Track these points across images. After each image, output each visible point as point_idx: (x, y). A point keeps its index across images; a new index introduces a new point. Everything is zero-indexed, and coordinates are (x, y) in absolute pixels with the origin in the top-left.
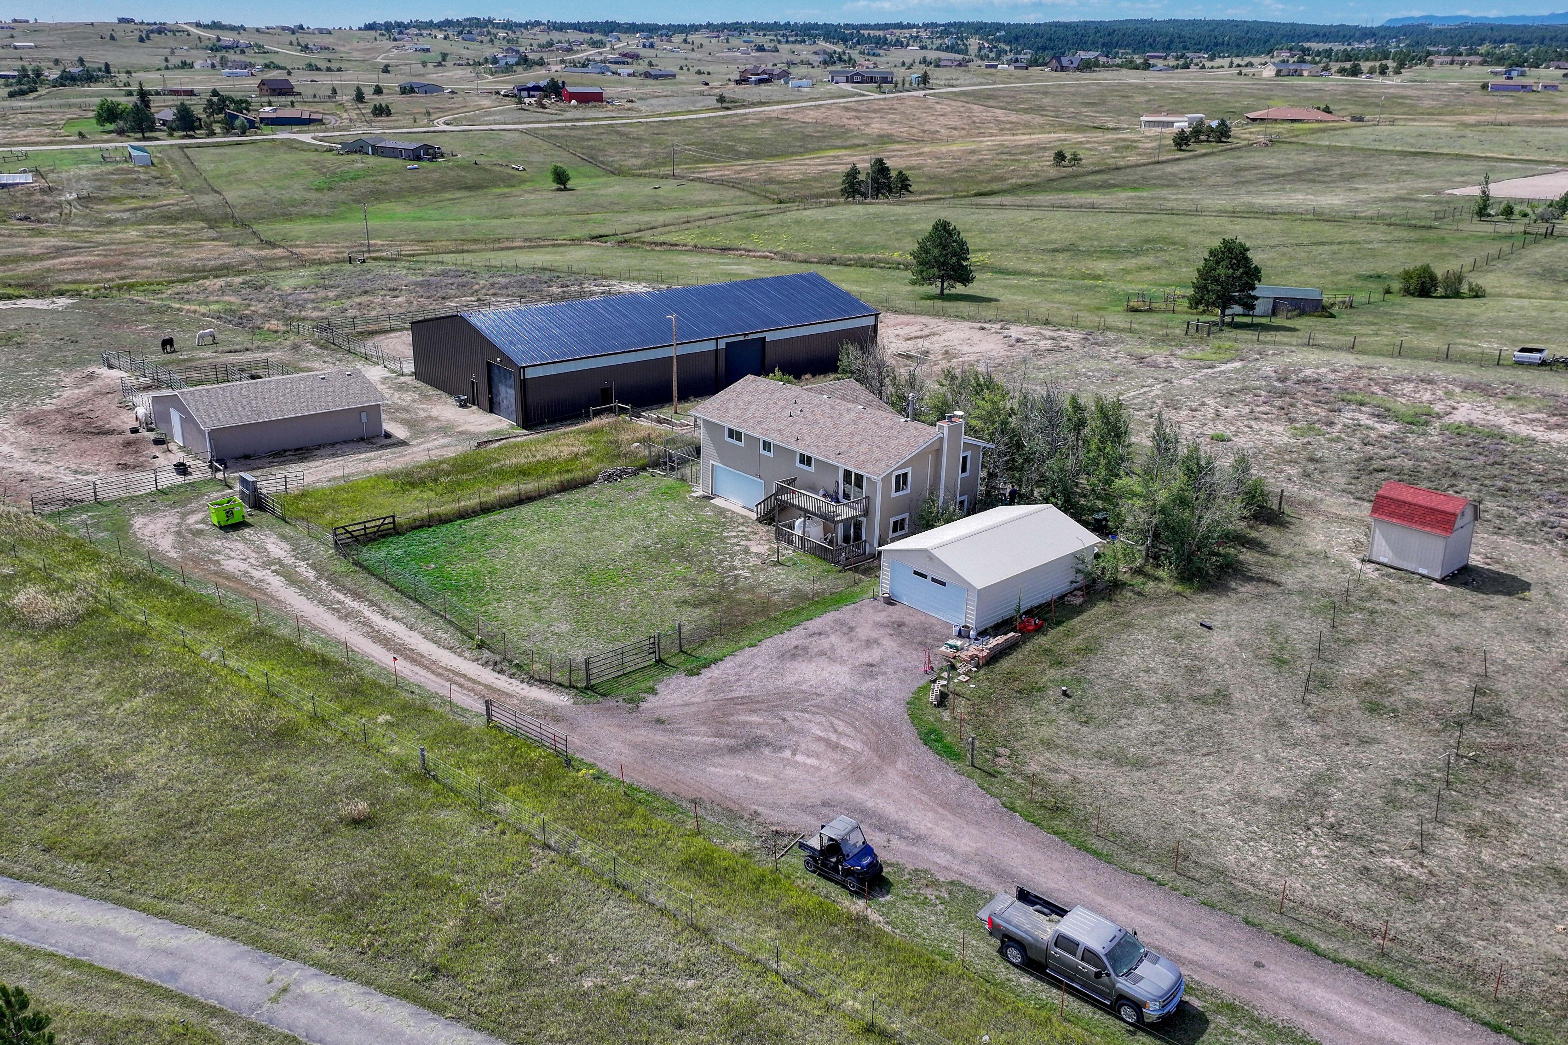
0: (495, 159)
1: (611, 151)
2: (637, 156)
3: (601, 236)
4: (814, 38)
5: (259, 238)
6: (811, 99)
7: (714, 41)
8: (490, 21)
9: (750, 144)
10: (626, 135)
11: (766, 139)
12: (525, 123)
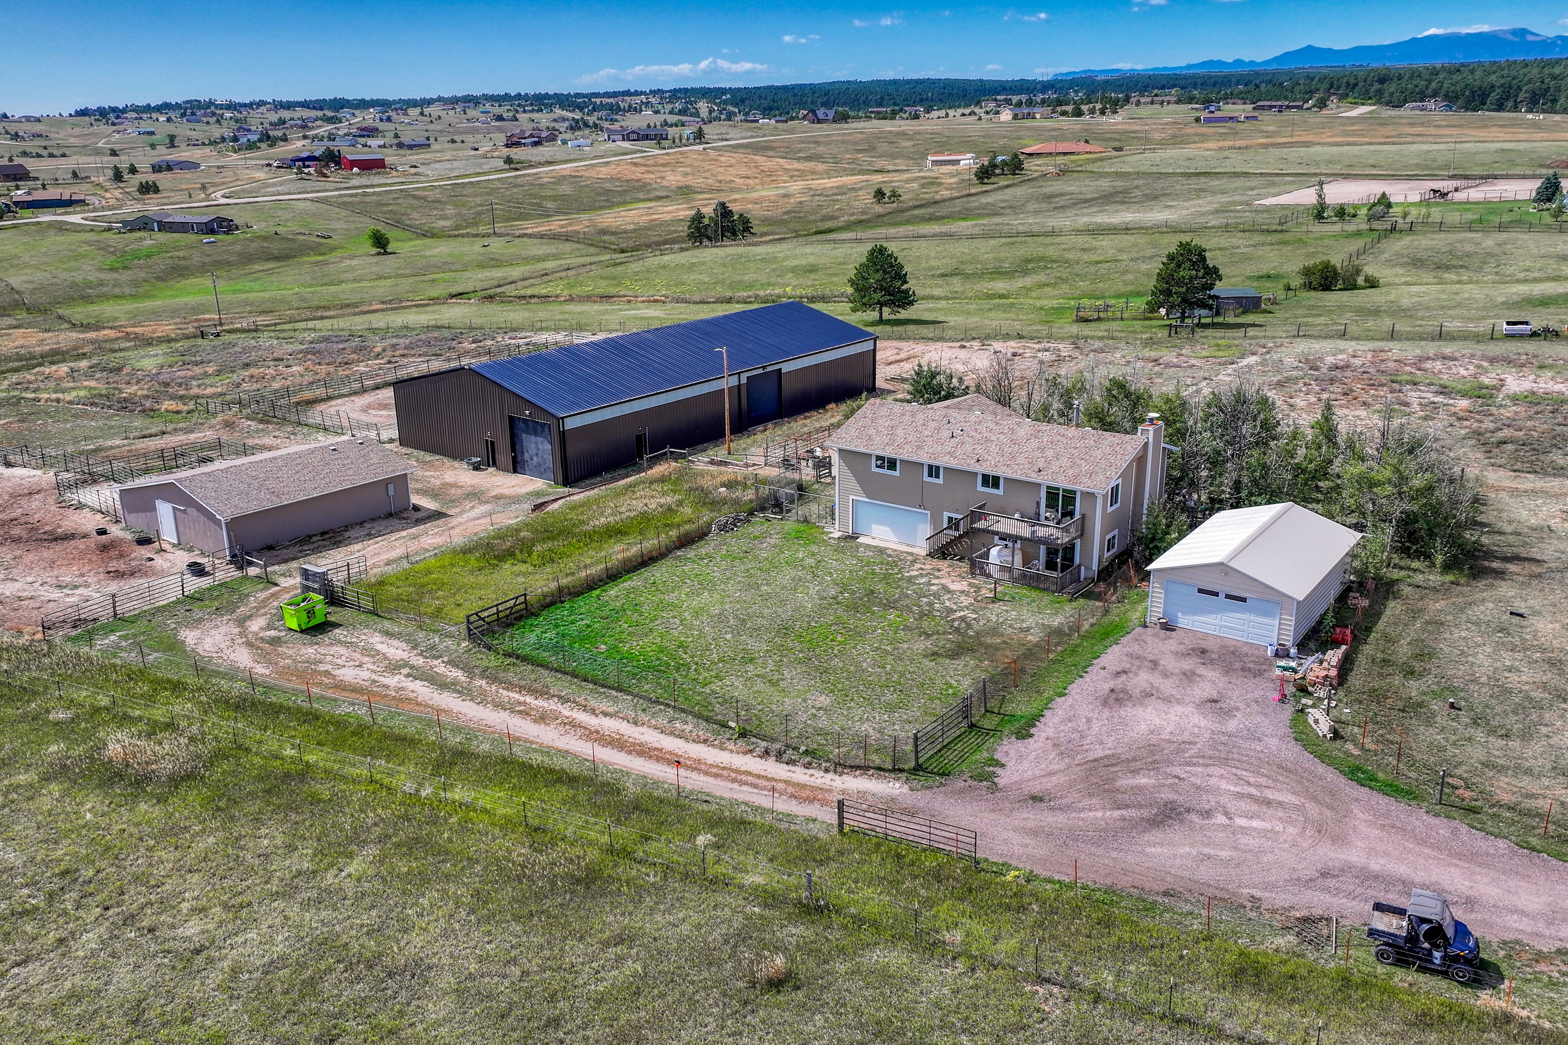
0: (296, 229)
1: (415, 215)
2: (444, 218)
3: (461, 294)
4: (550, 107)
5: (70, 322)
6: (596, 157)
7: (451, 113)
8: (211, 103)
9: (555, 201)
10: (424, 198)
11: (569, 196)
12: (312, 192)
